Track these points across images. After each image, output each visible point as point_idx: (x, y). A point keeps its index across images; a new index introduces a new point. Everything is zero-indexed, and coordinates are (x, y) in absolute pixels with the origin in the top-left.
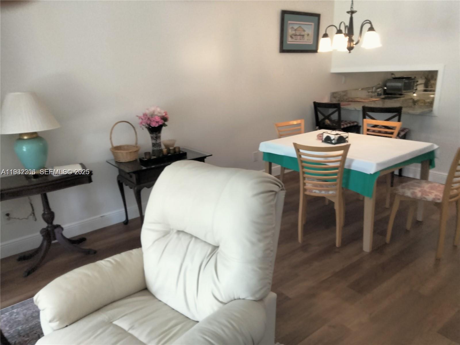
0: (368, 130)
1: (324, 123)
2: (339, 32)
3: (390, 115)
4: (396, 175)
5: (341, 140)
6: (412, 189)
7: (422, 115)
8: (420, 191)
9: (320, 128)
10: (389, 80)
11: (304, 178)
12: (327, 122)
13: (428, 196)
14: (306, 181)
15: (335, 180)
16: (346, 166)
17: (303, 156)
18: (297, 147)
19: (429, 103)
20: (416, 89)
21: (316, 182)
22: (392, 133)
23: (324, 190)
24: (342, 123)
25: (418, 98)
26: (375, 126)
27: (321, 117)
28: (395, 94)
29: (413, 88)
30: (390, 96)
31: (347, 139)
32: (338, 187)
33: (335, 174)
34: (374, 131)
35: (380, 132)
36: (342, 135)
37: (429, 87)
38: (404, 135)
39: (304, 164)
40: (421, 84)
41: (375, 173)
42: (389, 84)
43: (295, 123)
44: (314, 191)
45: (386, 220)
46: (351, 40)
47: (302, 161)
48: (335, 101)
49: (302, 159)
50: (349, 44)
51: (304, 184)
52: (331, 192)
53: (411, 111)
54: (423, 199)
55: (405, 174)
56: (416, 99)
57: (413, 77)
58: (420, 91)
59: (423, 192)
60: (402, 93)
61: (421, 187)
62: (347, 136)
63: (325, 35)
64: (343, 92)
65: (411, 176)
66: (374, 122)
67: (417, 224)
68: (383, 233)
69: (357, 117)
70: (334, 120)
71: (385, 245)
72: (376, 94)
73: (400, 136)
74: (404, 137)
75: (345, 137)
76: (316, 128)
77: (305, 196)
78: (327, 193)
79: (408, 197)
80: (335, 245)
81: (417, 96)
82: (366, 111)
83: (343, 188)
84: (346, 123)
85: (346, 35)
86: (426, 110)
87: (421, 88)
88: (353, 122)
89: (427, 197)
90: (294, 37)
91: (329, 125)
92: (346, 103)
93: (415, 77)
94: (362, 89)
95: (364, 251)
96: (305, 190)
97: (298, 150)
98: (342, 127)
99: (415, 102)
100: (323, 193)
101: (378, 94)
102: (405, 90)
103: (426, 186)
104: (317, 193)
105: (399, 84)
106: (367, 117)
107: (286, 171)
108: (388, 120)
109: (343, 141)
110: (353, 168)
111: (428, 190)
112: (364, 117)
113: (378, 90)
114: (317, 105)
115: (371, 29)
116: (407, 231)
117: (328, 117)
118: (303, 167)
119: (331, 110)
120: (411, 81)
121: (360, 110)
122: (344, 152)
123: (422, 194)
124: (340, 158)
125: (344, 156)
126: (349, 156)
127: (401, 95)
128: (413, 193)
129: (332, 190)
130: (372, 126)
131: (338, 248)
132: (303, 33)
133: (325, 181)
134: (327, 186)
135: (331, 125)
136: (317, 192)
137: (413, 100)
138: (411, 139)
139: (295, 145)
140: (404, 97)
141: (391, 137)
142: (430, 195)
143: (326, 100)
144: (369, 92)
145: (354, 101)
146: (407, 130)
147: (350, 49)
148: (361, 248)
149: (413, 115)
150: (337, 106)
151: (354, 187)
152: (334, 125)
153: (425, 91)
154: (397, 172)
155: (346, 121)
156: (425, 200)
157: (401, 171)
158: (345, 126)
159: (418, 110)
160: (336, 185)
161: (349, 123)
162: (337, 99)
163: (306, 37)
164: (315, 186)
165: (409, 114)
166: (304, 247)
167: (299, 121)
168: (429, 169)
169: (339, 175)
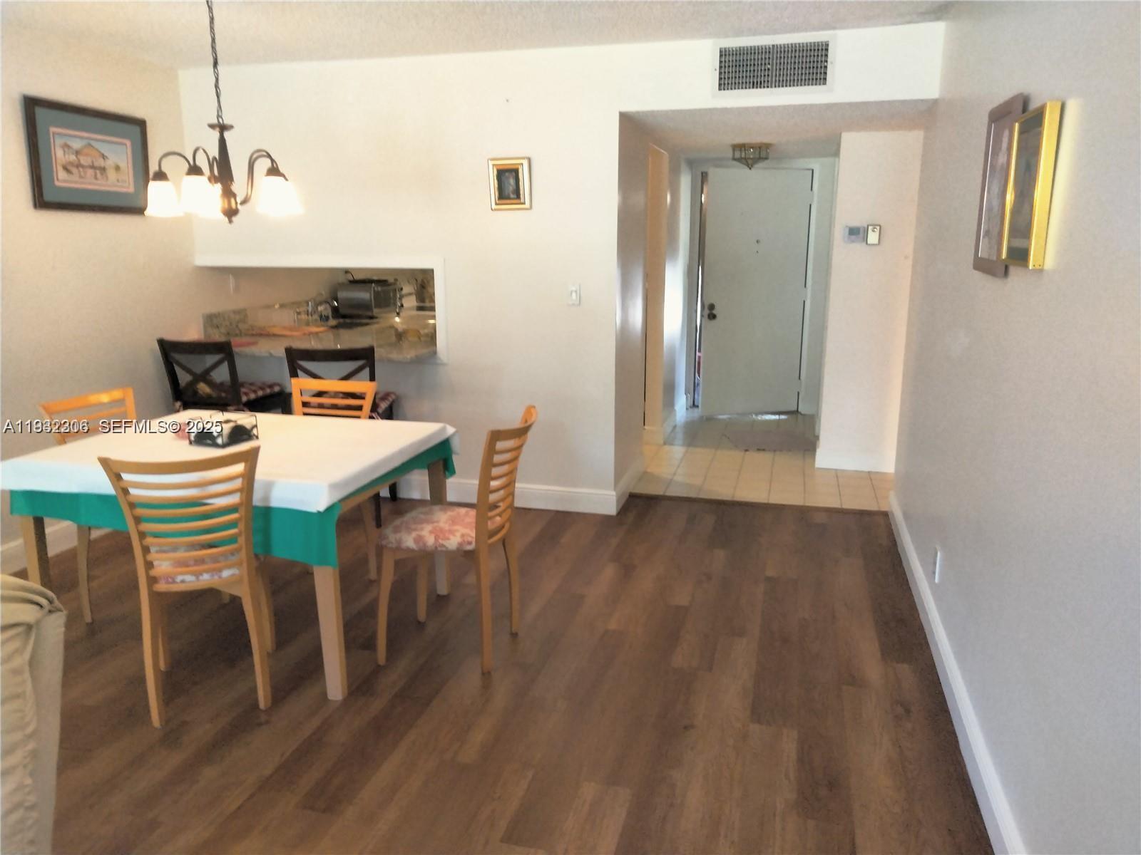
0: (305, 404)
1: (195, 392)
2: (194, 170)
3: (350, 366)
4: (385, 498)
5: (240, 434)
6: (415, 530)
7: (419, 361)
8: (431, 532)
9: (186, 406)
10: (341, 286)
11: (146, 550)
12: (203, 388)
13: (448, 539)
14: (153, 556)
15: (233, 539)
16: (257, 500)
17: (132, 491)
18: (113, 469)
19: (427, 335)
20: (402, 306)
21: (181, 554)
22: (360, 408)
23: (207, 571)
24: (243, 390)
25: (405, 327)
26: (320, 394)
27: (184, 378)
28: (359, 317)
29: (395, 304)
30: (348, 321)
31: (255, 431)
32: (243, 554)
33: (232, 524)
34: (321, 406)
35: (335, 407)
36: (240, 423)
37: (427, 301)
38: (387, 409)
39: (139, 511)
40: (410, 294)
41: (330, 509)
42: (342, 295)
43: (105, 398)
44: (179, 578)
45: (371, 611)
46: (228, 193)
47: (132, 506)
48: (218, 337)
49: (131, 499)
50: (226, 201)
51: (149, 565)
52: (226, 574)
53: (394, 356)
54: (439, 549)
55: (403, 493)
56: (400, 328)
57: (391, 280)
58: (410, 309)
59: (438, 533)
60: (375, 314)
61: (433, 522)
62: (255, 423)
63: (161, 176)
64: (235, 312)
65: (416, 495)
66: (316, 385)
67: (438, 602)
68: (370, 644)
69: (277, 373)
70: (222, 384)
71: (378, 670)
72: (316, 317)
73: (380, 411)
74: (389, 415)
75: (248, 427)
76: (174, 405)
77: (156, 597)
78: (216, 577)
79: (409, 550)
80: (255, 705)
81: (401, 323)
82: (297, 360)
83: (256, 556)
84: (253, 388)
85: (213, 179)
86: (424, 351)
87: (410, 302)
88: (271, 386)
89: (446, 543)
90: (74, 170)
91: (209, 397)
92: (245, 340)
93: (396, 280)
94: (282, 306)
95: (329, 700)
96: (152, 580)
97: (116, 477)
98: (244, 399)
99: (400, 336)
100: (206, 580)
101: (321, 317)
102: (378, 305)
103: (442, 518)
104: (190, 582)
105: (364, 295)
106: (299, 372)
107: (95, 534)
108: (346, 378)
109: (245, 437)
110: (275, 503)
111: (447, 527)
112: (294, 374)
113: (320, 308)
114: (169, 349)
115: (274, 171)
116: (421, 626)
117: (204, 377)
118: (138, 520)
119: (210, 359)
120: (385, 288)
121: (281, 355)
122: (245, 467)
123: (436, 539)
124: (238, 483)
125: (249, 476)
126: (261, 474)
127: (372, 318)
128: (419, 539)
129: (229, 567)
130: (312, 393)
131: (266, 711)
132: (100, 163)
133: (211, 546)
134: (215, 559)
135: (214, 395)
136: (188, 581)
137: (396, 330)
138: (404, 418)
139: (105, 462)
140: (377, 323)
141: (358, 417)
142: (451, 537)
143: (193, 333)
144: (299, 313)
145: (264, 334)
146: (393, 397)
147: (231, 213)
148: (324, 694)
149: (400, 363)
150: (224, 350)
151: (283, 550)
152: (223, 395)
153: (420, 309)
154: (385, 493)
155: (252, 384)
156: (444, 549)
157: (393, 489)
158: (252, 396)
159: (409, 354)
160: (238, 550)
161: (262, 388)
162: (223, 330)
163: (112, 175)
164: (182, 563)
165: (390, 361)
166: (171, 736)
167: (117, 394)
168: (446, 477)
169: (242, 526)
